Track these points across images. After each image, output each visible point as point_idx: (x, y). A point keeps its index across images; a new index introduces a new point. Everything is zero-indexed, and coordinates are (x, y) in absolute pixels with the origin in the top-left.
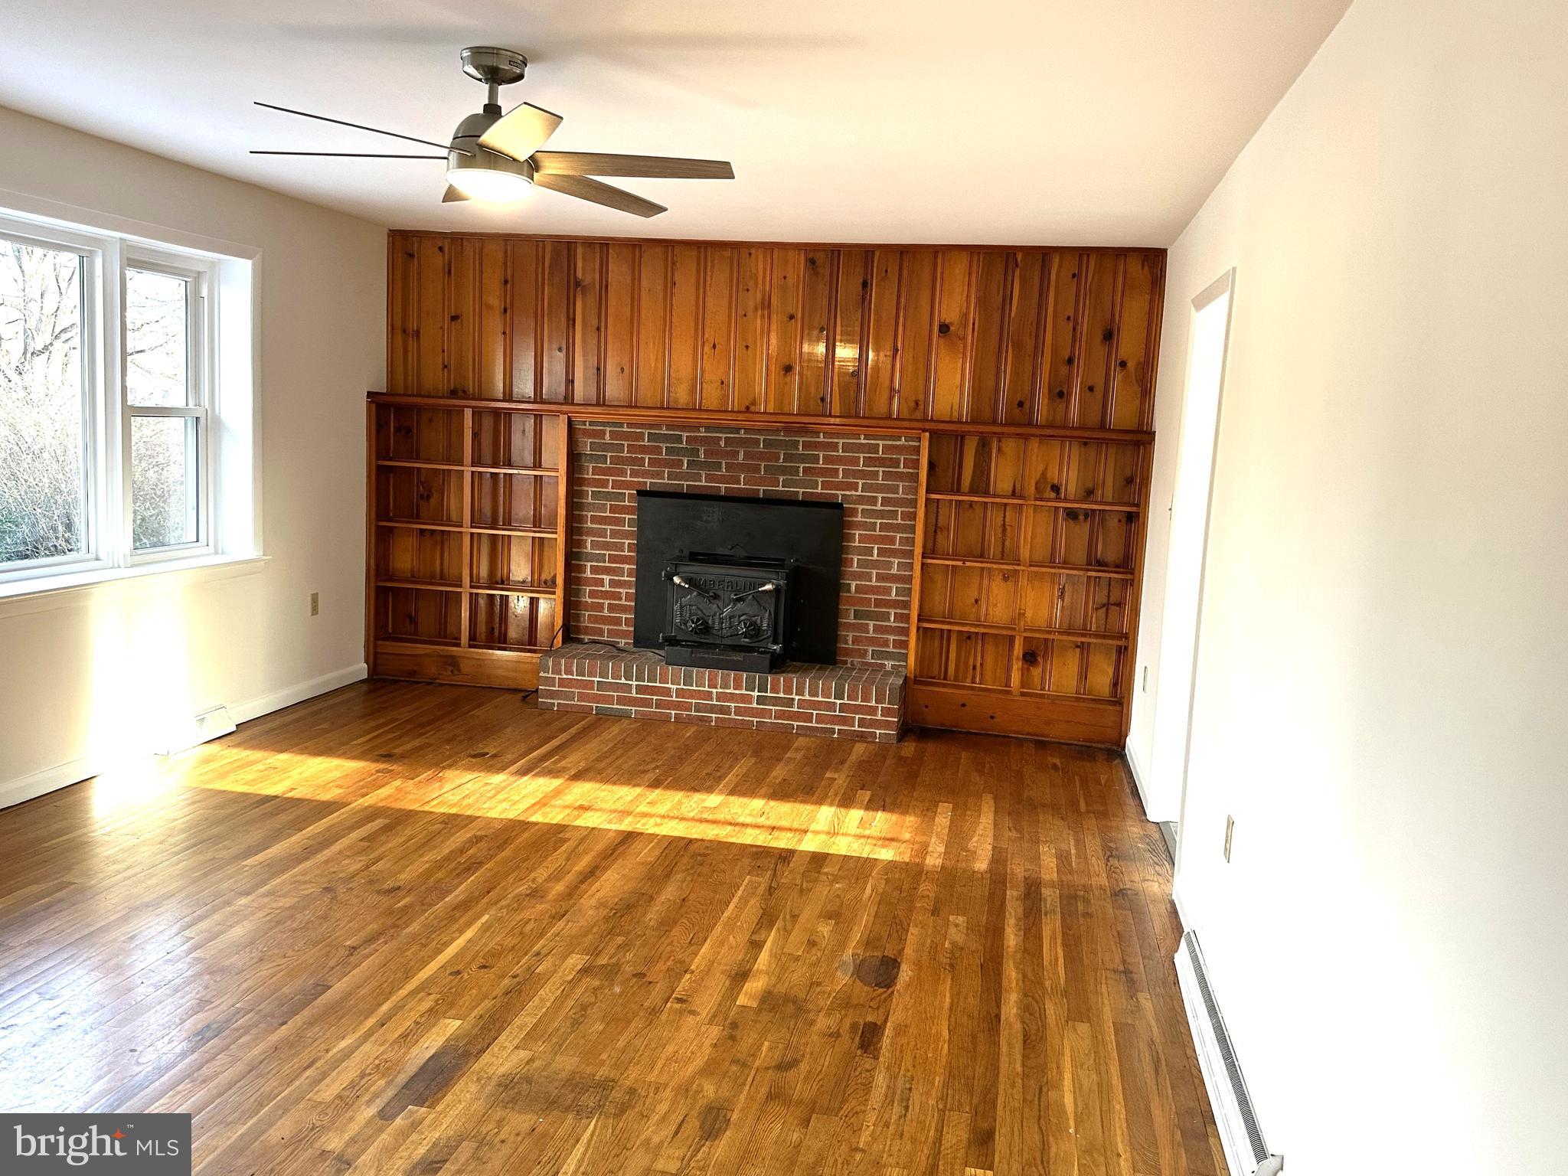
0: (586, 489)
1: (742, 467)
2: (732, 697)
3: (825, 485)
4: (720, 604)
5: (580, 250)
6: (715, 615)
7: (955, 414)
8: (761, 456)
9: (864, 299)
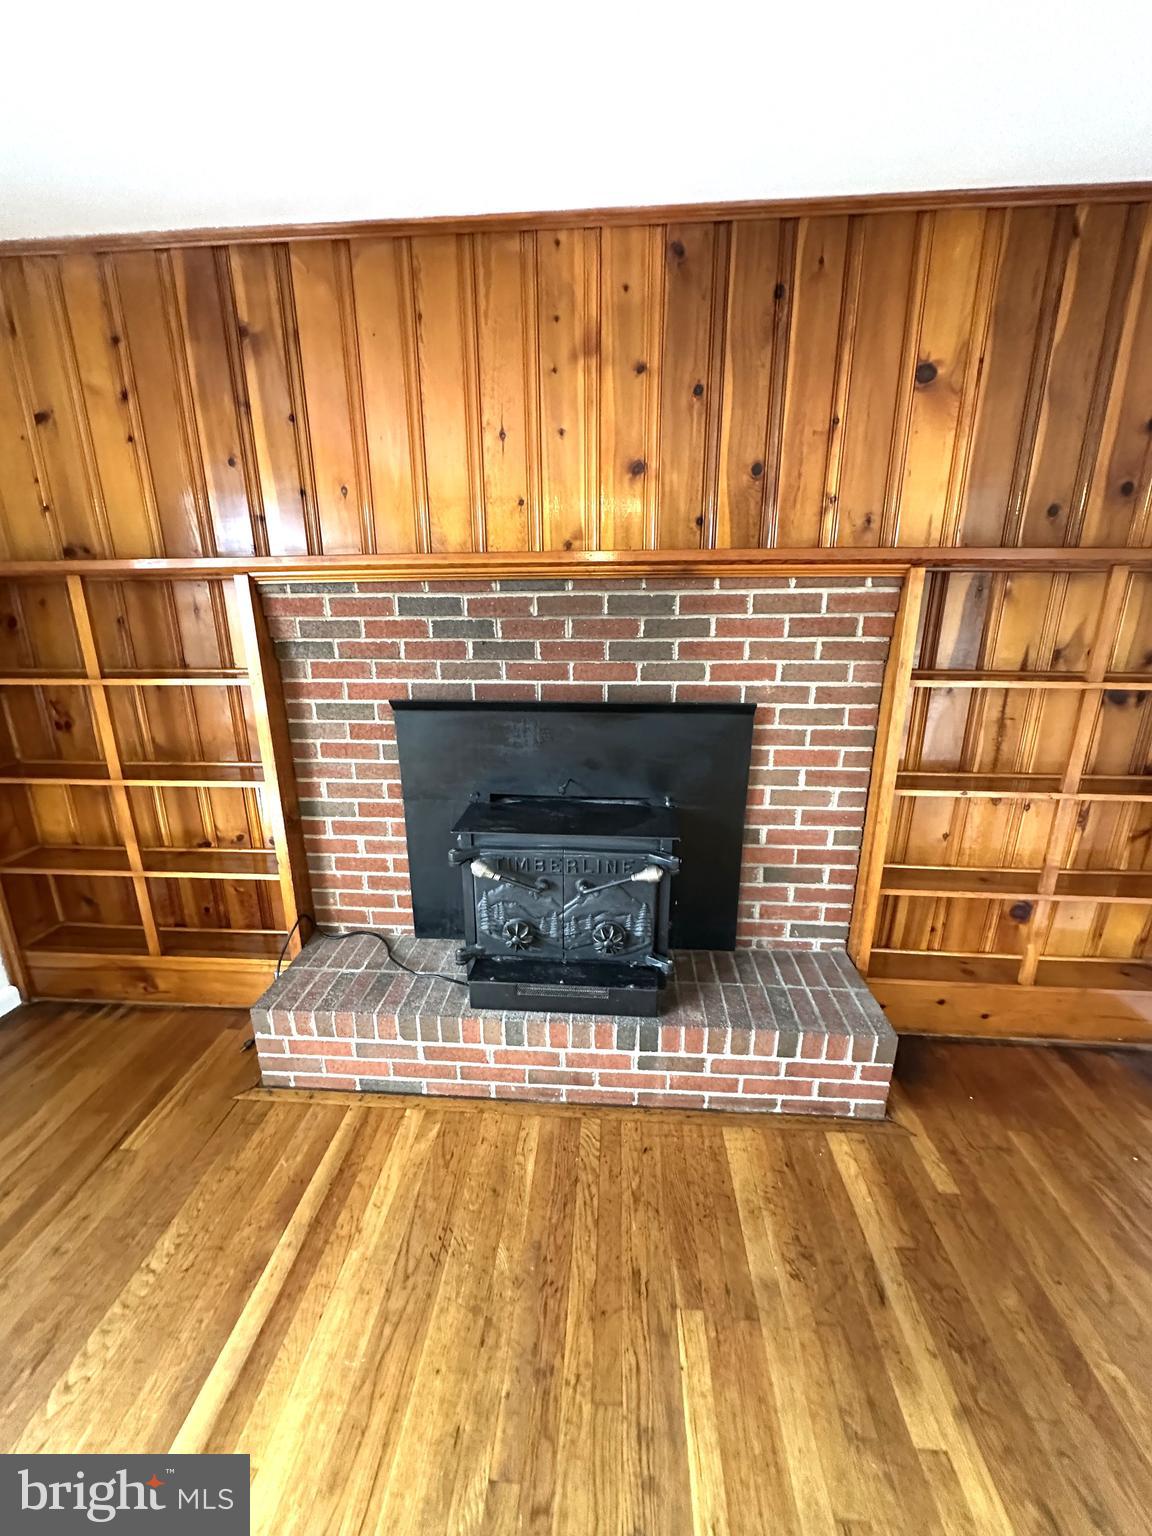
0: (306, 701)
1: (569, 650)
2: (594, 1061)
3: (717, 673)
4: (558, 897)
5: (236, 263)
6: (549, 915)
7: (936, 535)
8: (605, 629)
9: (777, 331)
